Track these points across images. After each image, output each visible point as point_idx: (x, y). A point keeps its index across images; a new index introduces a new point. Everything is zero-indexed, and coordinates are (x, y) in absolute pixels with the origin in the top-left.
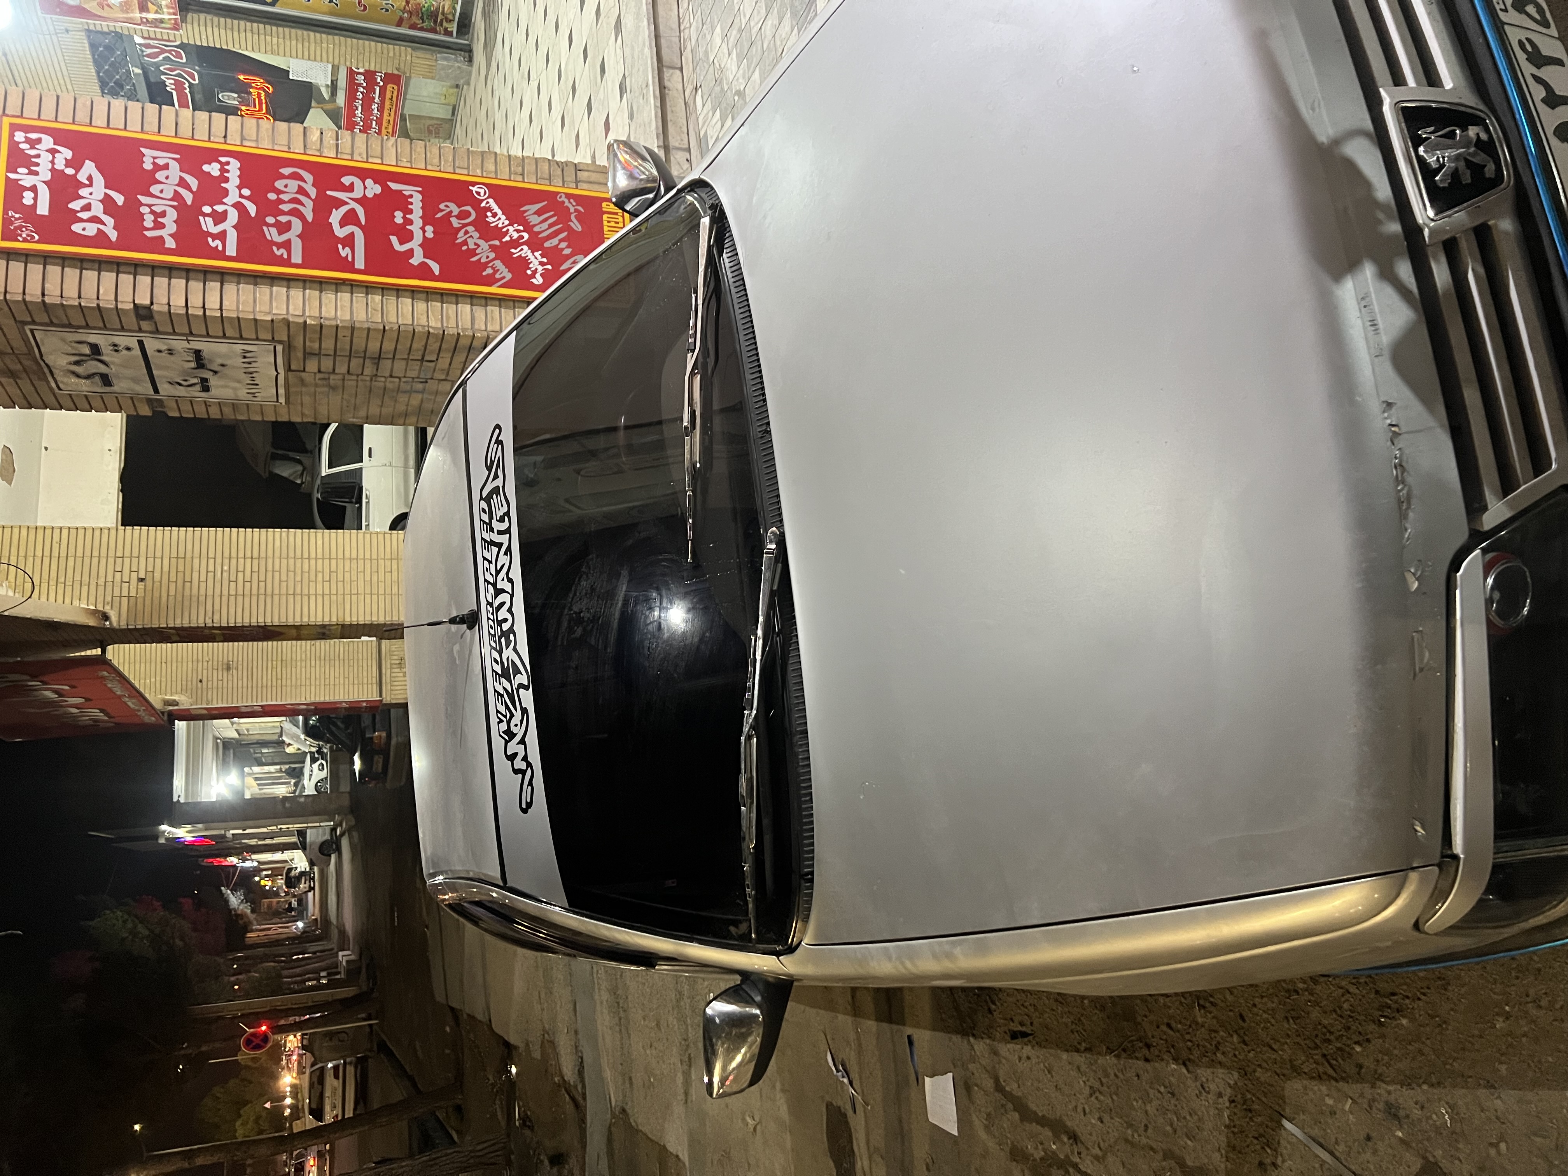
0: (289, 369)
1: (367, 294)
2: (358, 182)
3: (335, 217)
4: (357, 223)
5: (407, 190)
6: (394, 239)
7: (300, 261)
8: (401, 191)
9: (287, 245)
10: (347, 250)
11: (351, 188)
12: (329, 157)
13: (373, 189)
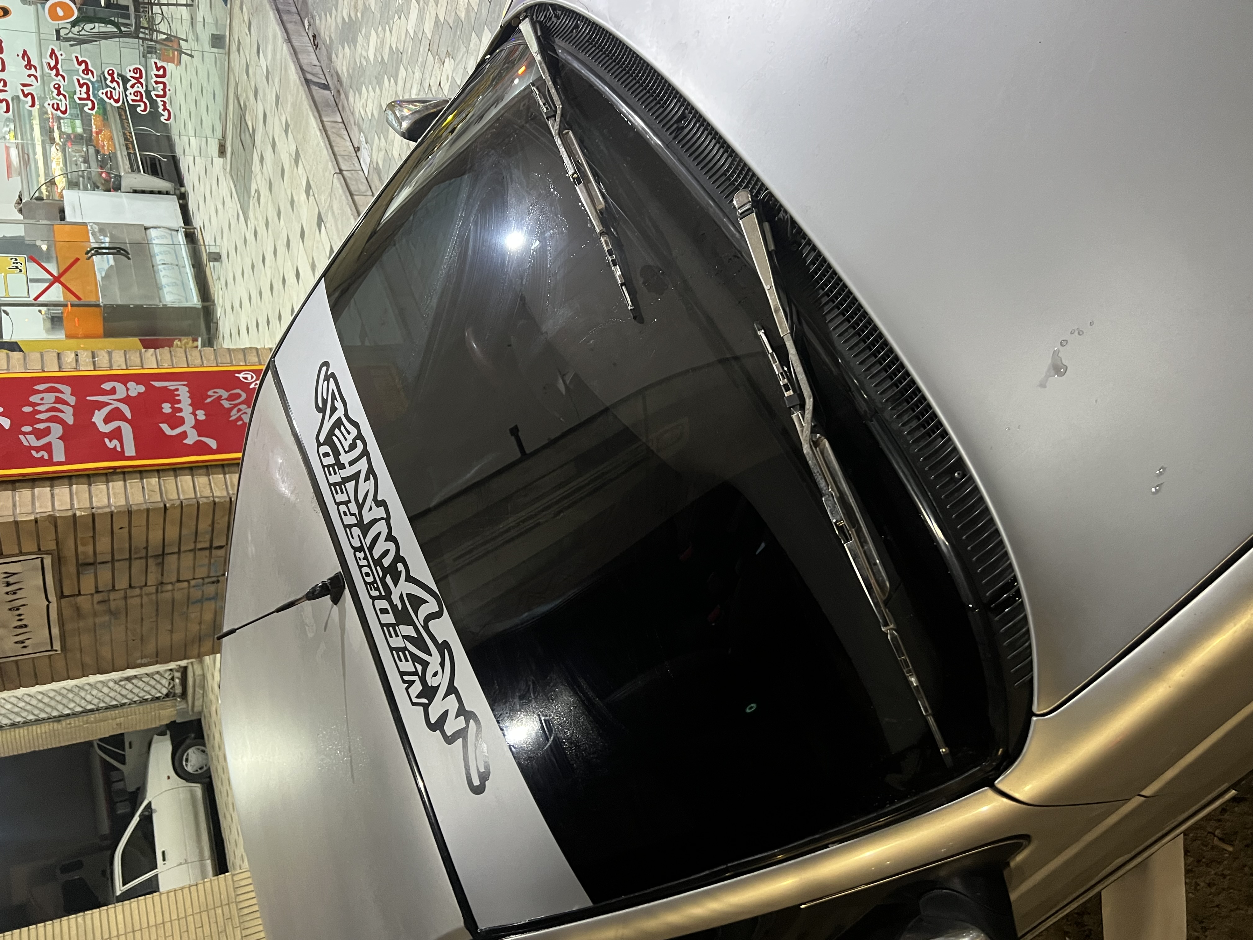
0: (61, 596)
1: (142, 479)
2: (119, 387)
3: (98, 417)
4: (124, 418)
5: (171, 385)
6: (165, 427)
7: (63, 459)
8: (166, 387)
9: (48, 447)
10: (115, 442)
11: (113, 391)
12: (86, 369)
13: (136, 389)
